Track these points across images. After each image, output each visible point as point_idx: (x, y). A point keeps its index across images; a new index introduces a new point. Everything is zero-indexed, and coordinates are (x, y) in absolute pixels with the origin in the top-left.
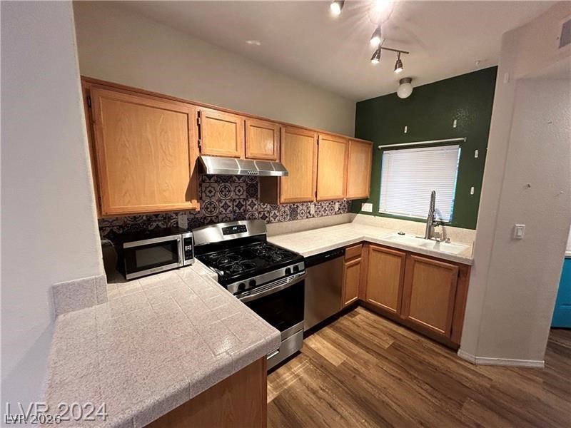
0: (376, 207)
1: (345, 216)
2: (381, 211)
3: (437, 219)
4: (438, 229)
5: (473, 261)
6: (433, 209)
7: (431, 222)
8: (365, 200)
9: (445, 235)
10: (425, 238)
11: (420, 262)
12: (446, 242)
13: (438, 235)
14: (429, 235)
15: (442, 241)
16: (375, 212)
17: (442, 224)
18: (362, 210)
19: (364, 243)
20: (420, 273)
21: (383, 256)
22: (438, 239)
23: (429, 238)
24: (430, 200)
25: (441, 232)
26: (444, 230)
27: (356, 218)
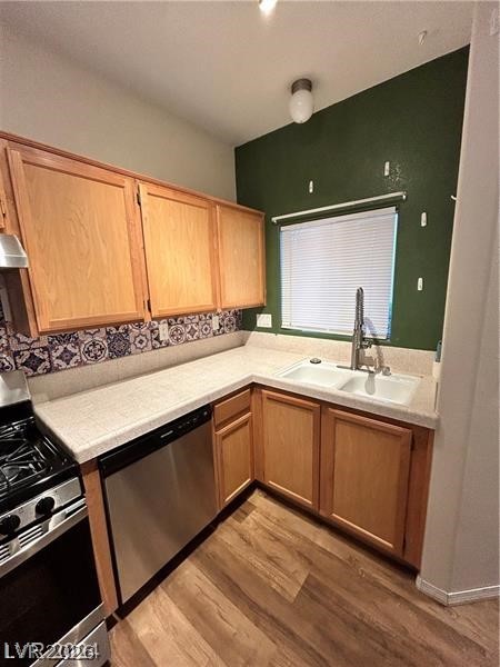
0: (277, 320)
1: (232, 336)
2: (285, 325)
3: (368, 335)
4: (370, 352)
5: (438, 421)
6: (360, 320)
7: (360, 340)
8: (260, 309)
9: (381, 362)
10: (351, 368)
11: (345, 421)
12: (385, 374)
13: (370, 362)
14: (358, 363)
15: (378, 370)
16: (277, 328)
17: (377, 342)
18: (258, 325)
19: (254, 387)
20: (347, 443)
21: (284, 409)
22: (372, 369)
23: (357, 369)
24: (355, 304)
25: (375, 356)
26: (379, 353)
27: (250, 340)
